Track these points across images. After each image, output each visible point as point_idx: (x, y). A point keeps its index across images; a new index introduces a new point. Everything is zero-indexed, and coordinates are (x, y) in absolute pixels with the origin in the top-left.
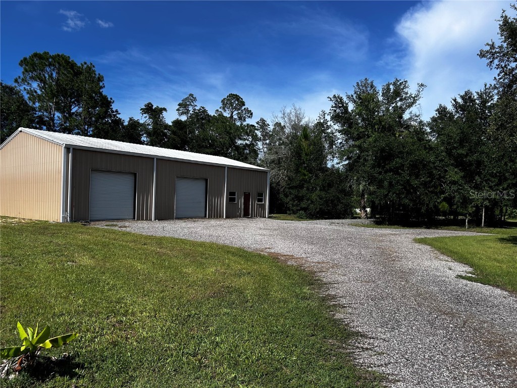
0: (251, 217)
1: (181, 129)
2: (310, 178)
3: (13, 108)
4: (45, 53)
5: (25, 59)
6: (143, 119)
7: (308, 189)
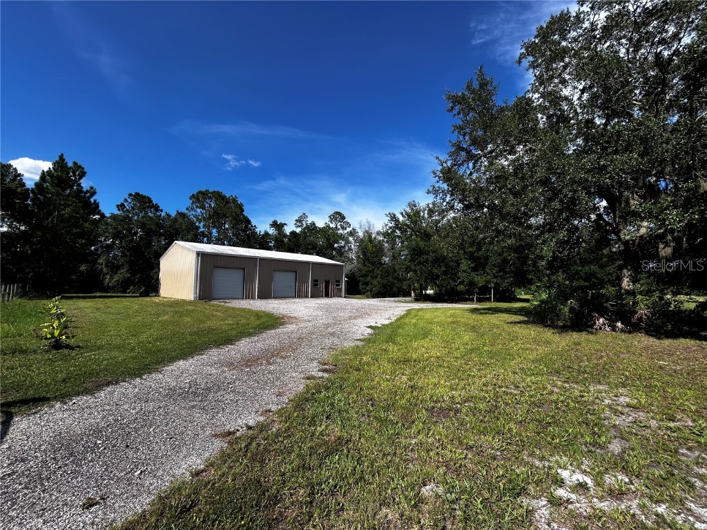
0: (331, 297)
1: (295, 237)
2: (373, 270)
3: (184, 227)
4: (206, 190)
5: (193, 195)
6: (272, 231)
7: (372, 277)
